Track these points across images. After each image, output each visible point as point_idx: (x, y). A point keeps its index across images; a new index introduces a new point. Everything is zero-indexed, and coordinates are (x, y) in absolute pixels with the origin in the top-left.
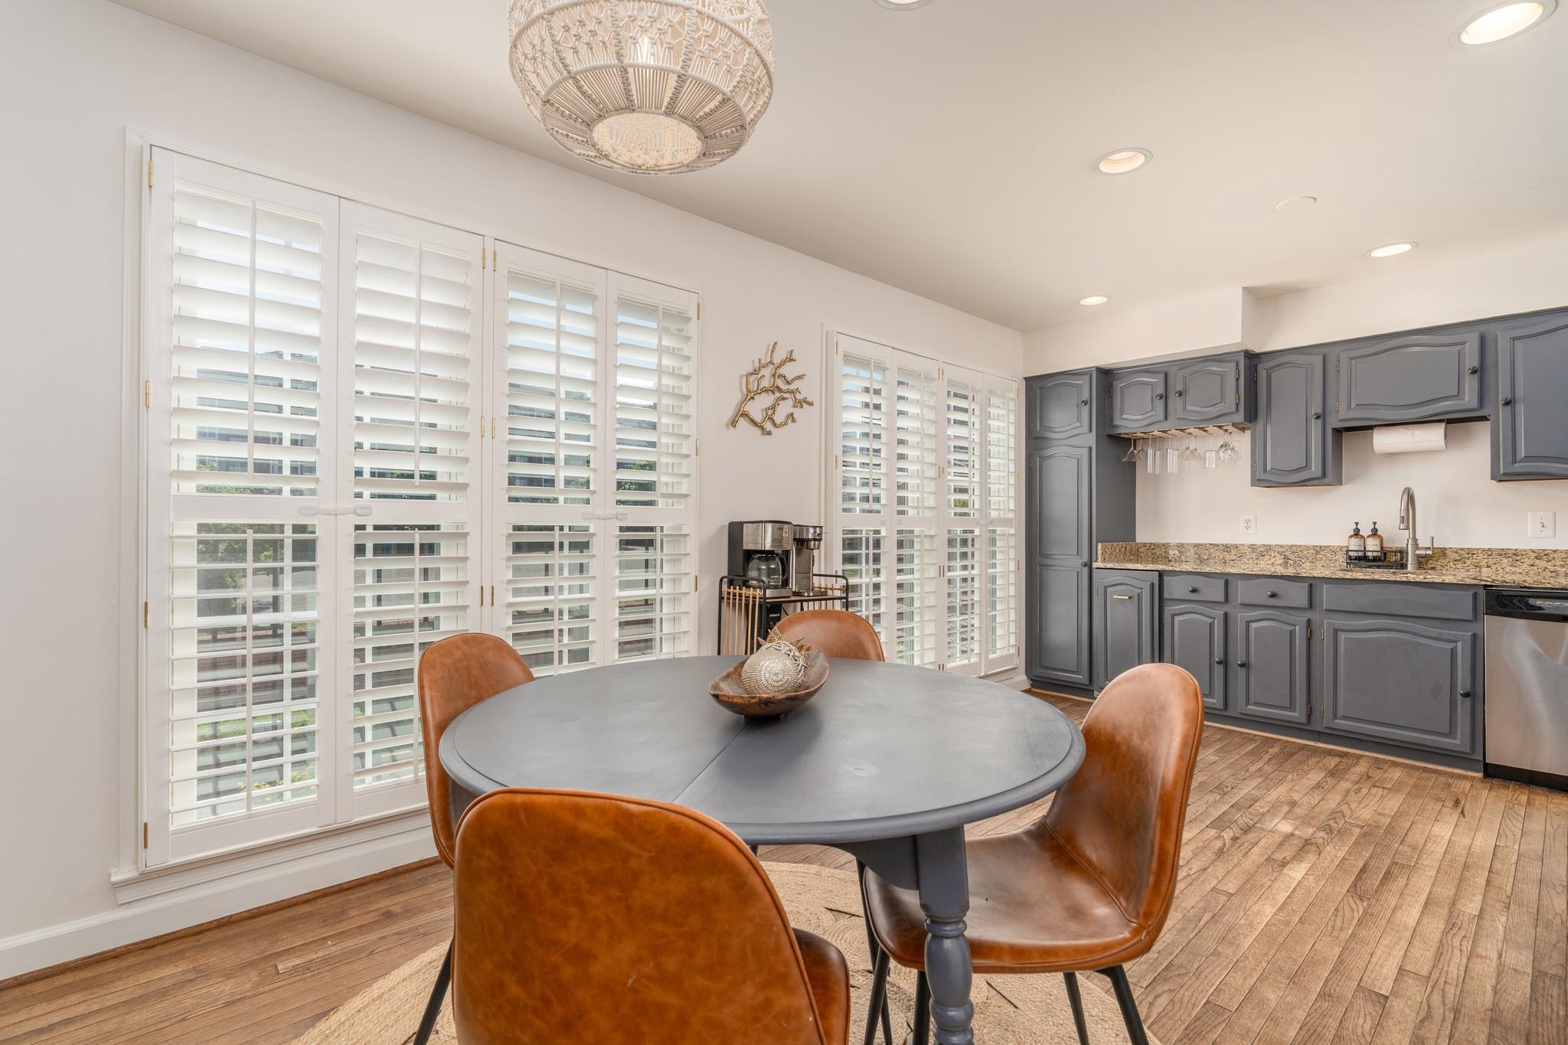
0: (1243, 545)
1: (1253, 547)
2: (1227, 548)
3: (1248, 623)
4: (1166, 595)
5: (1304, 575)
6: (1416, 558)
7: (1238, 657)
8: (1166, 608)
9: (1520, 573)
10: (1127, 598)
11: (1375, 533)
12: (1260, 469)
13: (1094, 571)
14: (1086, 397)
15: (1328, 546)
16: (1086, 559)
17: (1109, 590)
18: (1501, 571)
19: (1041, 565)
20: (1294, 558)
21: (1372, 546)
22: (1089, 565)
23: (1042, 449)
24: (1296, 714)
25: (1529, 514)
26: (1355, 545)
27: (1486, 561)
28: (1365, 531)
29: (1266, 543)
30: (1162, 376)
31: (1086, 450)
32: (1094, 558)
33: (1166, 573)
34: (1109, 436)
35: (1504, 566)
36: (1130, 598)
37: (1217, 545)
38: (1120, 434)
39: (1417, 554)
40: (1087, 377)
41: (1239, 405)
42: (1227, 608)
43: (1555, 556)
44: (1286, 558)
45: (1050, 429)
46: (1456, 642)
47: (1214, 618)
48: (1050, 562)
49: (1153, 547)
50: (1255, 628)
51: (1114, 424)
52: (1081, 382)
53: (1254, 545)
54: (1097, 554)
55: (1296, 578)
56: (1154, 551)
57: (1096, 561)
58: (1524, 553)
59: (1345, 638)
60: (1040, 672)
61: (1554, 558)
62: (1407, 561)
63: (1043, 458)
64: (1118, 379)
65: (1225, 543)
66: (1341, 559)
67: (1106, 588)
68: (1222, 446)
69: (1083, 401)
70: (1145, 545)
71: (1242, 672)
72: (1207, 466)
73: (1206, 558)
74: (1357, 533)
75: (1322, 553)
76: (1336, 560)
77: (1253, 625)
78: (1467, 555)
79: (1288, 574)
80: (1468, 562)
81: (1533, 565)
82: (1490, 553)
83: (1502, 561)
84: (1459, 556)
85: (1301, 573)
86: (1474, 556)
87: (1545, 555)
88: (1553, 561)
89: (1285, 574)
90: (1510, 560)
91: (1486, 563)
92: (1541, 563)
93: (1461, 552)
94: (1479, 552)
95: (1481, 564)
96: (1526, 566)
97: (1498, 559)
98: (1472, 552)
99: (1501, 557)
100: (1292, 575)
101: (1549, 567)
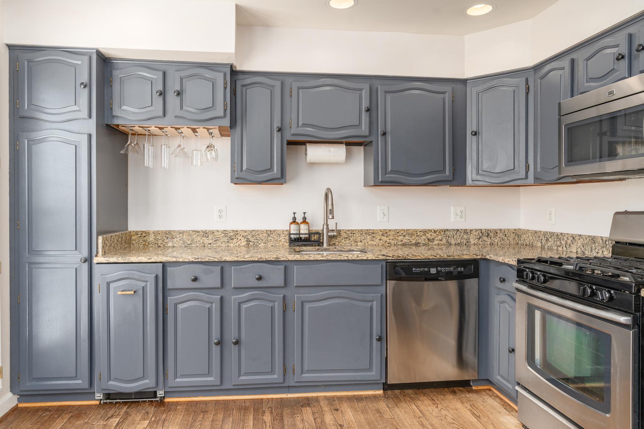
0: (218, 231)
1: (225, 232)
2: (205, 234)
3: (239, 304)
4: (169, 285)
5: (282, 259)
6: (328, 237)
7: (231, 335)
8: (169, 298)
9: (375, 245)
10: (132, 292)
11: (305, 221)
12: (237, 167)
13: (96, 268)
14: (85, 79)
15: (276, 230)
16: (85, 254)
17: (112, 286)
18: (367, 244)
19: (30, 263)
20: (253, 240)
21: (304, 229)
22: (89, 260)
23: (32, 131)
24: (275, 376)
25: (378, 207)
26: (294, 229)
27: (360, 238)
28: (299, 220)
29: (234, 229)
30: (161, 74)
31: (86, 137)
32: (94, 252)
33: (168, 264)
34: (108, 126)
35: (368, 240)
36: (135, 292)
37: (198, 232)
38: (118, 125)
39: (329, 235)
40: (86, 58)
41: (227, 110)
42: (223, 292)
43: (390, 233)
44: (248, 241)
45: (40, 109)
46: (372, 301)
47: (212, 303)
48: (41, 259)
49: (144, 235)
50: (245, 308)
51: (114, 114)
52: (80, 63)
53: (226, 231)
54: (97, 248)
55: (277, 262)
56: (145, 239)
57: (96, 256)
58: (377, 232)
59: (309, 308)
60: (30, 385)
61: (389, 235)
62: (323, 240)
63: (32, 142)
64: (118, 69)
65: (204, 229)
66: (284, 241)
67: (108, 284)
68: (208, 146)
69: (82, 84)
70: (137, 233)
71: (235, 348)
72: (194, 164)
73: (189, 243)
74: (294, 221)
75: (271, 236)
76: (280, 241)
77: (244, 306)
78: (351, 235)
79: (271, 259)
80: (351, 239)
81: (380, 240)
82: (361, 233)
83: (367, 238)
84: (347, 235)
85: (281, 258)
86: (354, 235)
87: (386, 233)
88: (389, 237)
89: (268, 259)
90: (371, 236)
91: (360, 239)
92: (384, 238)
93: (348, 232)
94: (357, 232)
95: (357, 240)
96: (378, 240)
97: (365, 237)
98: (353, 232)
99: (367, 235)
100: (274, 259)
101: (387, 240)
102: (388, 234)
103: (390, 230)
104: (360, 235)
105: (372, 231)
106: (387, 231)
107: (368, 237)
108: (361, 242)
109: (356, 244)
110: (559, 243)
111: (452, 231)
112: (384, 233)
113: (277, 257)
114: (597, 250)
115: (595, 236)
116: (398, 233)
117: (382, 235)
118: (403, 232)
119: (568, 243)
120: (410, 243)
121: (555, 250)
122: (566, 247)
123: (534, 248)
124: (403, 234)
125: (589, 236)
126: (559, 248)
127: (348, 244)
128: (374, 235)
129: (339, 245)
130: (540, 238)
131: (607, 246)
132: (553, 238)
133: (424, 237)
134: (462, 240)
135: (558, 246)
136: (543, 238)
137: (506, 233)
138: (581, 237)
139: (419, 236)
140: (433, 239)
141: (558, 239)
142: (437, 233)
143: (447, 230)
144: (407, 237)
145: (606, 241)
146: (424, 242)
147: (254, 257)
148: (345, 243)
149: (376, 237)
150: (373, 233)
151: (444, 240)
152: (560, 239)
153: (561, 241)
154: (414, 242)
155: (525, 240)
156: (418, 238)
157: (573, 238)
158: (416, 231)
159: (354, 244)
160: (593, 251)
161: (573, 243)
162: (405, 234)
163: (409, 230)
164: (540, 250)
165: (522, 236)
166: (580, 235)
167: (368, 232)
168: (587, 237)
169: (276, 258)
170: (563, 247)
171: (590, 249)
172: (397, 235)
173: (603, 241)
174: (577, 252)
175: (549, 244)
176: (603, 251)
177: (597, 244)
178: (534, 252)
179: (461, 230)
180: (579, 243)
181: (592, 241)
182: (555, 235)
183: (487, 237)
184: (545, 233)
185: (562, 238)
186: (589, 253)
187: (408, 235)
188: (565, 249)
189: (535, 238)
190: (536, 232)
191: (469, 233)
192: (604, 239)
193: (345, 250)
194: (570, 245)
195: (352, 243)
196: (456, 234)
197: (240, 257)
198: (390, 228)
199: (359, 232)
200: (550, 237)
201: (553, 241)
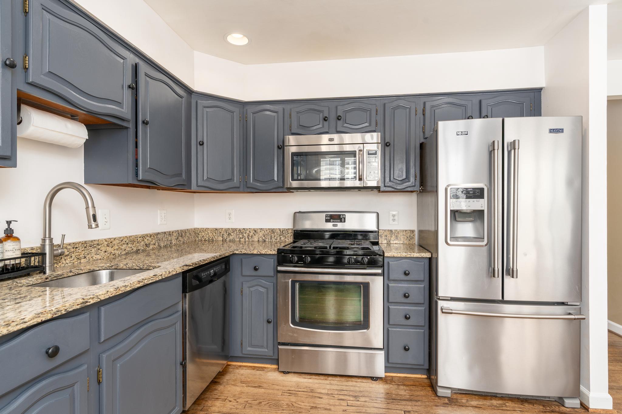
6: (53, 257)
21: (11, 251)
27: (83, 252)
35: (92, 254)
39: (54, 254)
43: (115, 243)
46: (176, 323)
55: (83, 310)
58: (102, 242)
62: (45, 263)
78: (73, 250)
79: (74, 308)
80: (73, 256)
81: (105, 252)
82: (85, 246)
83: (92, 252)
84: (68, 251)
85: (89, 301)
86: (77, 249)
87: (111, 243)
88: (114, 247)
89: (71, 310)
90: (96, 249)
91: (83, 254)
92: (109, 249)
93: (69, 247)
94: (80, 245)
95: (81, 256)
96: (103, 253)
97: (89, 250)
98: (76, 246)
99: (91, 248)
100: (78, 307)
101: (112, 251)
102: (113, 243)
103: (115, 239)
104: (83, 249)
105: (97, 242)
106: (112, 240)
107: (93, 250)
108: (85, 257)
109: (79, 261)
110: (241, 236)
111: (162, 234)
112: (109, 243)
113: (84, 301)
114: (275, 238)
115: (274, 229)
116: (122, 241)
117: (108, 246)
118: (126, 239)
119: (250, 235)
120: (132, 251)
121: (238, 241)
122: (248, 238)
123: (214, 242)
124: (126, 241)
125: (269, 229)
126: (241, 239)
127: (69, 264)
128: (99, 247)
129: (58, 266)
130: (221, 234)
131: (284, 234)
132: (235, 232)
133: (143, 243)
134: (167, 242)
135: (241, 238)
136: (225, 234)
137: (191, 233)
138: (262, 230)
139: (140, 242)
140: (149, 244)
141: (240, 233)
142: (152, 238)
143: (159, 233)
144: (129, 245)
145: (283, 231)
146: (143, 249)
147: (44, 314)
148: (65, 263)
149: (101, 249)
150: (98, 245)
151: (157, 244)
152: (242, 233)
153: (244, 234)
154: (135, 249)
155: (203, 236)
156: (138, 244)
157: (255, 231)
158: (136, 237)
159: (77, 262)
160: (273, 238)
161: (255, 235)
162: (128, 241)
163: (131, 237)
164: (222, 243)
165: (200, 233)
166: (262, 229)
167: (93, 244)
168: (267, 229)
169: (83, 303)
170: (245, 239)
171: (270, 237)
172: (121, 244)
173: (280, 231)
174: (258, 240)
175: (231, 238)
176: (280, 238)
177: (276, 234)
178: (215, 245)
179: (167, 232)
180: (261, 234)
181: (272, 232)
182: (237, 230)
183: (181, 237)
184: (227, 230)
185: (244, 232)
186: (269, 240)
187: (130, 243)
188: (247, 239)
189: (216, 234)
190: (217, 229)
191: (172, 235)
192: (282, 230)
193: (84, 272)
194: (252, 237)
195: (74, 261)
196: (164, 236)
197: (16, 323)
198: (114, 237)
199: (83, 245)
200: (233, 232)
201: (235, 235)
